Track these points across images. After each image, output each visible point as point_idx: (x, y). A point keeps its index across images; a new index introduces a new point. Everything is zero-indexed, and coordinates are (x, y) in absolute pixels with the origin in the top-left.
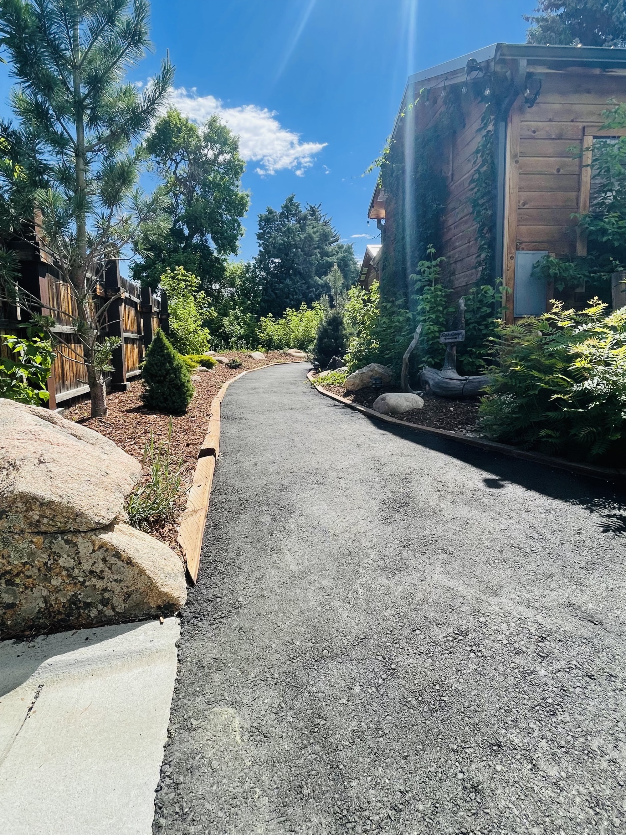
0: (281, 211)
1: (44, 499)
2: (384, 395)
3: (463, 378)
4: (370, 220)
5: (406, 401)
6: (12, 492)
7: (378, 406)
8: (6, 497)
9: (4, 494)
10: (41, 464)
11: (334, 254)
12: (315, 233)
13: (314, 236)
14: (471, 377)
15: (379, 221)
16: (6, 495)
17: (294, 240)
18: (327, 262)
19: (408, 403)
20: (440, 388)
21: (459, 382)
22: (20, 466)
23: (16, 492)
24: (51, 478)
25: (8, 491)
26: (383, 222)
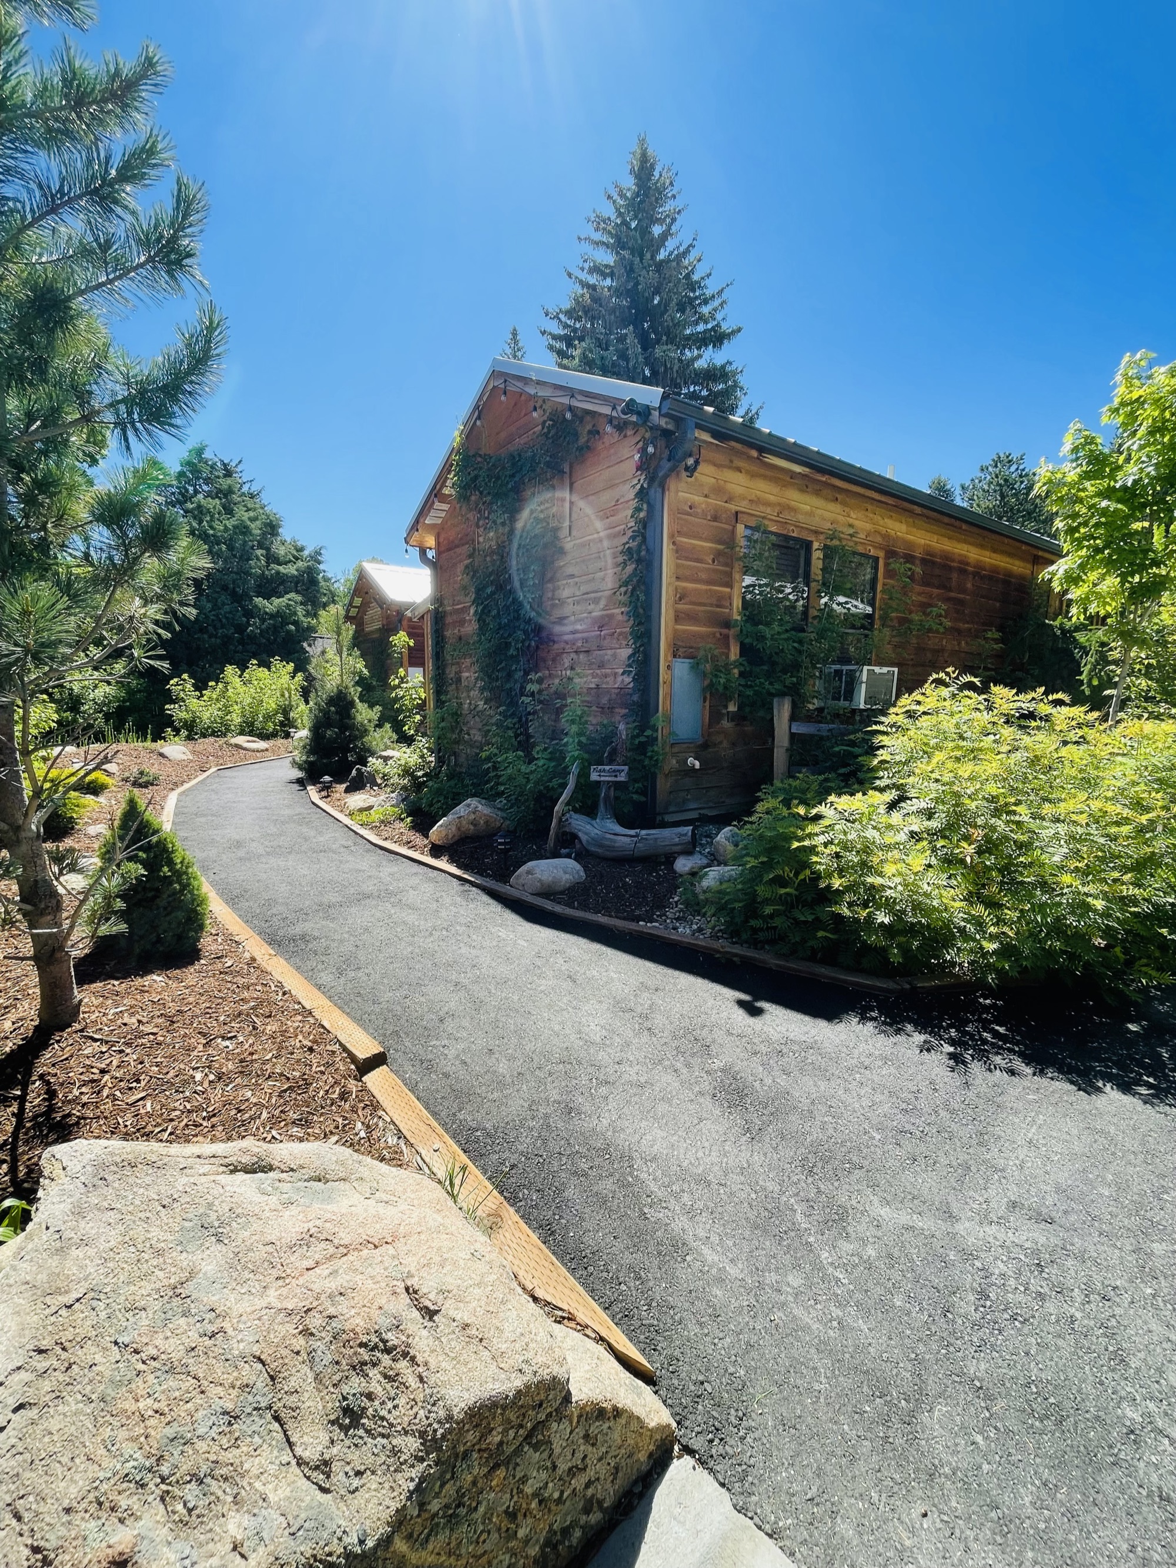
0: (179, 469)
1: (507, 1396)
2: (530, 864)
3: (632, 832)
4: (409, 548)
5: (565, 873)
6: (449, 1418)
7: (521, 881)
8: (443, 1436)
9: (435, 1431)
10: (435, 1318)
11: (290, 561)
12: (253, 520)
13: (253, 526)
14: (644, 832)
15: (423, 552)
16: (441, 1431)
17: (212, 527)
18: (278, 573)
19: (567, 876)
20: (601, 846)
21: (627, 840)
22: (408, 1345)
23: (457, 1414)
24: (481, 1340)
25: (439, 1422)
26: (431, 554)
